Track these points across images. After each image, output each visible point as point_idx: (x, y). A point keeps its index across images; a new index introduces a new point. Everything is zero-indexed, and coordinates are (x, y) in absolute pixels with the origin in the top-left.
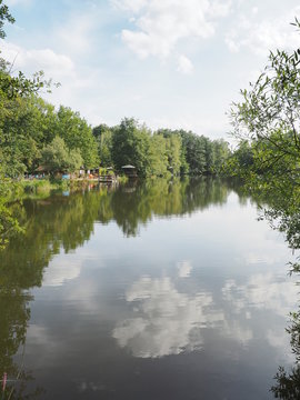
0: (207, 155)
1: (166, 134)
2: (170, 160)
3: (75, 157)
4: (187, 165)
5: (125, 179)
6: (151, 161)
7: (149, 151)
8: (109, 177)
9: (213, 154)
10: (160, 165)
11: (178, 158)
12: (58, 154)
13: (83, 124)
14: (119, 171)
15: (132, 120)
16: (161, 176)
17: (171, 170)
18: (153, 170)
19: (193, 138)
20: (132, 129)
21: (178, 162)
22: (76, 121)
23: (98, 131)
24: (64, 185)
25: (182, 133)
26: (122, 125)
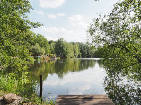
0: (88, 51)
1: (73, 43)
2: (75, 52)
3: (43, 50)
4: (81, 54)
5: (59, 58)
6: (68, 52)
7: (68, 49)
8: (54, 57)
9: (90, 50)
10: (71, 54)
11: (78, 51)
12: (37, 49)
13: (46, 40)
14: (57, 55)
15: (62, 39)
16: (72, 57)
17: (75, 56)
18: (69, 55)
19: (83, 45)
20: (62, 41)
21: (78, 53)
22: (43, 39)
23: (50, 42)
24: (39, 59)
25: (79, 43)
26: (59, 40)
